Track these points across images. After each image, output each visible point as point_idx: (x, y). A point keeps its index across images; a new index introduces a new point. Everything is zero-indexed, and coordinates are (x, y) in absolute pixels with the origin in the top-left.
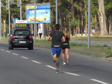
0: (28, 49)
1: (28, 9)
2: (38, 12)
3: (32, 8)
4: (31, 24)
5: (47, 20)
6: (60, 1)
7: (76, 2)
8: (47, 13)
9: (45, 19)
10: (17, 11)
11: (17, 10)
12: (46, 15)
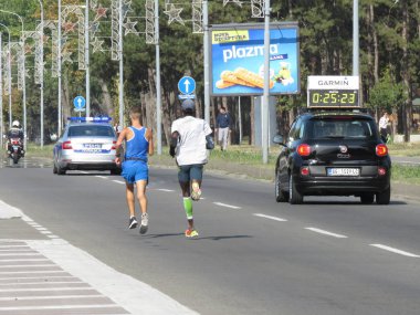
0: (358, 199)
1: (217, 42)
2: (253, 52)
3: (231, 40)
4: (221, 98)
5: (285, 82)
6: (329, 15)
7: (388, 18)
8: (285, 56)
9: (279, 80)
10: (171, 48)
11: (173, 44)
12: (283, 63)
